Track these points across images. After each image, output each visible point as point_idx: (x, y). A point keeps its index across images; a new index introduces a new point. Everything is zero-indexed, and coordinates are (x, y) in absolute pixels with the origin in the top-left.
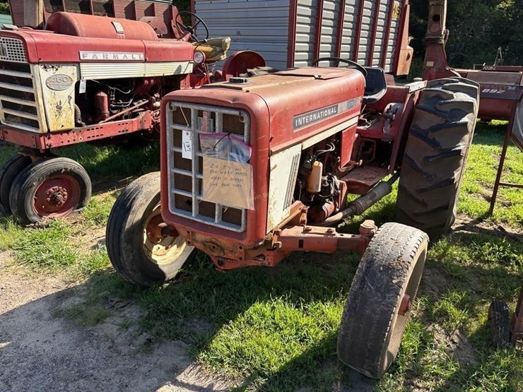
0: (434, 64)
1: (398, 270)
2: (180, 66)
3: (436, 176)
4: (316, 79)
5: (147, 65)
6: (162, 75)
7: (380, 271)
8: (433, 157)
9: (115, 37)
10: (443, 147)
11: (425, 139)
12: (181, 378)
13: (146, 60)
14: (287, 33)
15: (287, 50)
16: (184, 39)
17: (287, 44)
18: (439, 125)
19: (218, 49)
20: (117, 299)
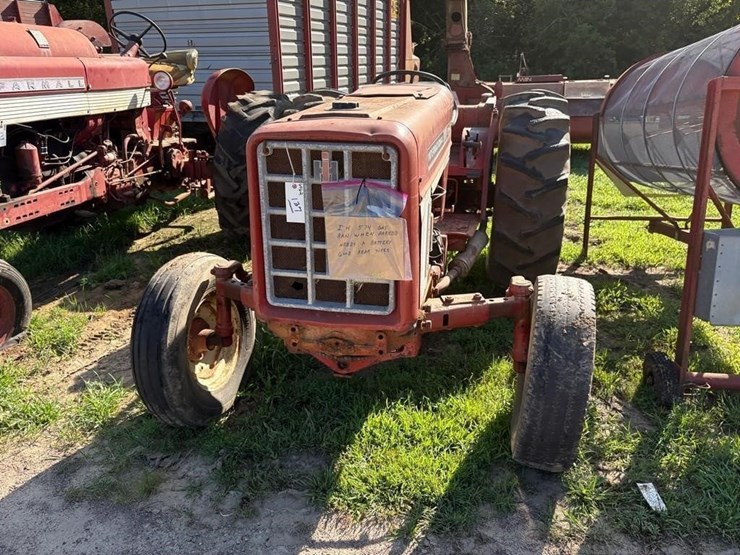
0: (461, 77)
1: (585, 329)
2: (135, 96)
4: (417, 98)
5: (90, 95)
6: (112, 110)
7: (565, 335)
8: (535, 191)
9: (38, 54)
10: (546, 178)
11: (523, 170)
13: (88, 88)
14: (267, 41)
15: (270, 67)
16: (129, 52)
17: (270, 58)
18: (536, 150)
19: (181, 68)
20: (159, 456)
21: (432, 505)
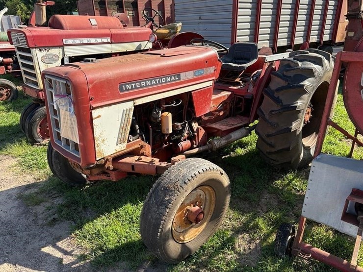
0: (355, 34)
1: (171, 191)
2: (140, 44)
3: (278, 125)
4: (162, 56)
5: (113, 45)
6: (125, 51)
7: (161, 191)
8: (276, 111)
9: (91, 28)
10: (284, 104)
11: (272, 97)
12: (59, 244)
13: (112, 42)
14: (231, 16)
15: (231, 29)
16: (147, 26)
17: (231, 25)
18: (283, 86)
19: (172, 31)
20: (54, 192)
21: (103, 250)
